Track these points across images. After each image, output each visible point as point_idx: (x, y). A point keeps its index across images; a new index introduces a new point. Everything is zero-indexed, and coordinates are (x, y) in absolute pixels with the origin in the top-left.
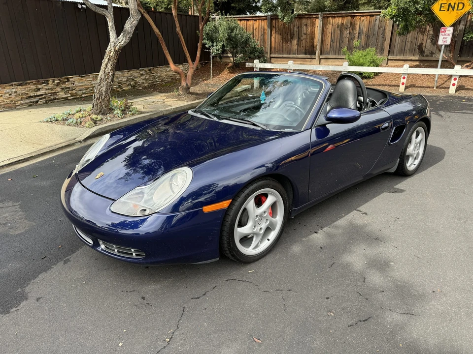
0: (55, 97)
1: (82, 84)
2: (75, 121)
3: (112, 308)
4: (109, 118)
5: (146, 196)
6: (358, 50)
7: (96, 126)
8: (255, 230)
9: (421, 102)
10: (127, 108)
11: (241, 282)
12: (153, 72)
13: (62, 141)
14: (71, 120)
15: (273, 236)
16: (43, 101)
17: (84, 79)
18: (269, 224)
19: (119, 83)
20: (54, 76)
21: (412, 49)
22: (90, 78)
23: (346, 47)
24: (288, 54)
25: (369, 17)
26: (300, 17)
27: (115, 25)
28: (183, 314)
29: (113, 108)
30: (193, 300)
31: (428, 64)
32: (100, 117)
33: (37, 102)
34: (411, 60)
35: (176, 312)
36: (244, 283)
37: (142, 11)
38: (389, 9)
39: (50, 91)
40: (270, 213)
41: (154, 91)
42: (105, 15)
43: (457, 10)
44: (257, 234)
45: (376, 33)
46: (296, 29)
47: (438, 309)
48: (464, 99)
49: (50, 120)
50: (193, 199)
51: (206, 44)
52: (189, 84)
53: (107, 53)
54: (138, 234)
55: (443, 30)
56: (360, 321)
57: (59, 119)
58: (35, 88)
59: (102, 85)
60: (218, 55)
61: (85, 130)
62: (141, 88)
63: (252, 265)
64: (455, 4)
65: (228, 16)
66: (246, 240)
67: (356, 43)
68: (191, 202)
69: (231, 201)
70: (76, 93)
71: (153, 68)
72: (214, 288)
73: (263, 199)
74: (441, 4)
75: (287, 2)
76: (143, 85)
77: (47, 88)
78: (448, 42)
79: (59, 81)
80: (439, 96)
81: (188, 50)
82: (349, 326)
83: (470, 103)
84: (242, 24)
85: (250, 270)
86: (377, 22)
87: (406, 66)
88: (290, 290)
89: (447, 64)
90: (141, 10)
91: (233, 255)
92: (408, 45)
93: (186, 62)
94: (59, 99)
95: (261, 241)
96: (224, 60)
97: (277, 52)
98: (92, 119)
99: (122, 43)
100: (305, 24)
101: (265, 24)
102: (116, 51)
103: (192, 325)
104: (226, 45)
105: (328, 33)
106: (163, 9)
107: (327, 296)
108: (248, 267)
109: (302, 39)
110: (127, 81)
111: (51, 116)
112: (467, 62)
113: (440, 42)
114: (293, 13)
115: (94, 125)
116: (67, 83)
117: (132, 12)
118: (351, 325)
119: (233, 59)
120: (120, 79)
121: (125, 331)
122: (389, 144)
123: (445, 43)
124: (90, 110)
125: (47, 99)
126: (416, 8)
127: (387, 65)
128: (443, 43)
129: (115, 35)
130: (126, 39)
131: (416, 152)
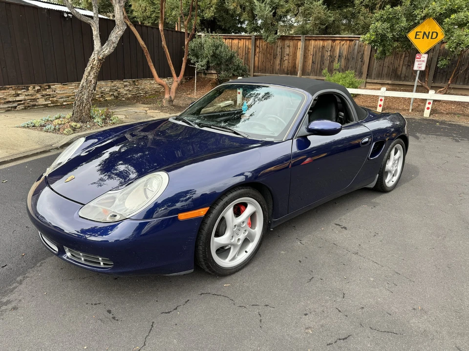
0: (34, 103)
1: (63, 92)
2: (53, 127)
3: (73, 322)
4: (88, 126)
5: (117, 200)
6: (338, 73)
7: (74, 133)
8: (232, 241)
9: (400, 121)
10: (108, 117)
11: (215, 296)
12: (137, 84)
13: (37, 147)
14: (49, 127)
15: (251, 247)
16: (21, 107)
17: (66, 87)
18: (247, 235)
19: (102, 93)
20: (34, 82)
21: (389, 74)
22: (72, 86)
23: (327, 69)
24: (271, 73)
25: (348, 42)
26: (283, 38)
27: (100, 35)
28: (151, 329)
29: (94, 116)
30: (163, 315)
31: (404, 88)
32: (79, 125)
33: (15, 107)
34: (388, 84)
35: (144, 327)
36: (219, 297)
37: (129, 23)
38: (368, 35)
39: (29, 97)
40: (249, 224)
41: (137, 102)
42: (90, 23)
43: (431, 38)
44: (234, 245)
45: (355, 56)
46: (279, 49)
47: (419, 328)
48: (438, 122)
49: (27, 126)
50: (169, 206)
51: (191, 60)
52: (173, 97)
53: (90, 62)
54: (107, 241)
55: (418, 56)
56: (340, 339)
57: (37, 125)
58: (14, 93)
59: (83, 93)
60: (203, 71)
61: (63, 136)
62: (124, 99)
63: (228, 278)
64: (429, 32)
65: (213, 34)
66: (223, 251)
67: (336, 65)
68: (166, 209)
69: (208, 208)
70: (56, 100)
71: (138, 80)
72: (186, 302)
73: (242, 208)
74: (417, 32)
75: (271, 23)
76: (126, 96)
77: (27, 94)
78: (423, 68)
79: (39, 88)
80: (414, 119)
81: (173, 63)
82: (328, 345)
83: (444, 126)
84: (227, 42)
85: (226, 284)
86: (356, 47)
87: (384, 89)
88: (267, 305)
89: (422, 89)
90: (127, 22)
91: (208, 267)
92: (386, 70)
93: (171, 76)
94: (39, 105)
95: (239, 253)
96: (208, 76)
97: (260, 71)
98: (71, 127)
99: (106, 52)
100: (288, 45)
101: (249, 44)
102: (99, 60)
103: (161, 342)
104: (210, 61)
105: (309, 55)
106: (150, 24)
107: (305, 313)
108: (224, 280)
109: (285, 59)
110: (110, 91)
111: (29, 122)
112: (441, 88)
113: (415, 68)
114: (276, 33)
115: (72, 132)
116: (48, 90)
117: (117, 22)
118: (330, 344)
119: (218, 76)
120: (103, 89)
121: (85, 347)
122: (368, 159)
123: (420, 69)
124: (69, 117)
125: (26, 105)
126: (393, 35)
127: (365, 88)
128: (418, 69)
129: (99, 44)
130: (110, 49)
131: (394, 169)
